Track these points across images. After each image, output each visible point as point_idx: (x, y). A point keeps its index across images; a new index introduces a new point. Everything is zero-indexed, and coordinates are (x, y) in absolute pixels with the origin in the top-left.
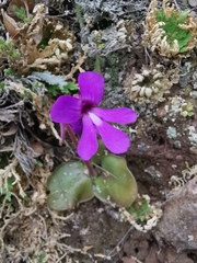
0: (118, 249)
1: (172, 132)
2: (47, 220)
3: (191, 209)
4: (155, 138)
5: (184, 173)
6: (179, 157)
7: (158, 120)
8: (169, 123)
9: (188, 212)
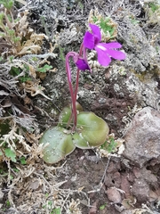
0: (101, 184)
1: (117, 87)
2: (44, 175)
3: (141, 132)
4: (107, 94)
5: (129, 114)
6: (124, 104)
7: (107, 81)
8: (114, 81)
9: (140, 134)
